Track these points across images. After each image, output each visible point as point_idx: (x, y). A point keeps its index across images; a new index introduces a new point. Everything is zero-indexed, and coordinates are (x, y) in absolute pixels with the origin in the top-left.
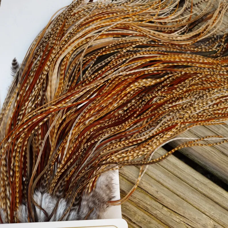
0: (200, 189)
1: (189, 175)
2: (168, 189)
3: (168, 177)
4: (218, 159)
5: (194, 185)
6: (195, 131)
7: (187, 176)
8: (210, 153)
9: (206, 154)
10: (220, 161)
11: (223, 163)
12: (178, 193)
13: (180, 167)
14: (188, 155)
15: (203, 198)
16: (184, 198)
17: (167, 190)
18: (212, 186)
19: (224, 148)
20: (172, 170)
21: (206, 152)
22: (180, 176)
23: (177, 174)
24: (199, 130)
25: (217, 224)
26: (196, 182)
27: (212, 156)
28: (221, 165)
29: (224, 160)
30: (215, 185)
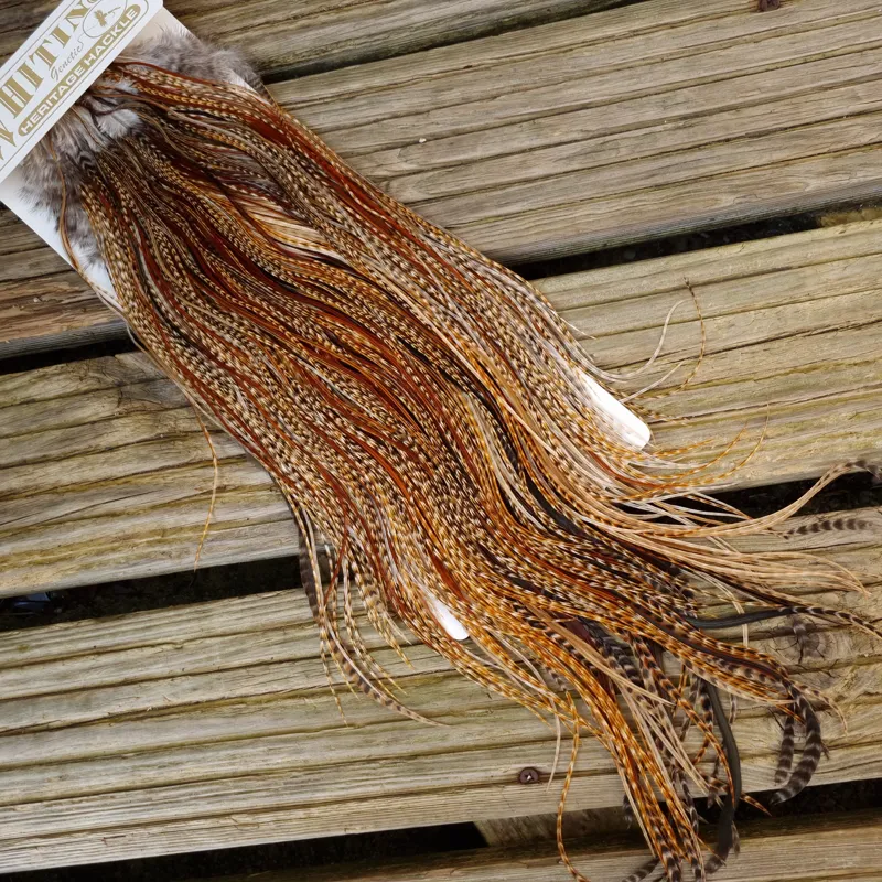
0: (662, 288)
1: (625, 280)
2: (606, 335)
3: (590, 316)
4: (656, 207)
5: (646, 290)
6: (576, 195)
7: (623, 286)
8: (632, 210)
9: (628, 217)
10: (662, 206)
11: (667, 205)
12: (630, 326)
13: (600, 283)
14: (605, 245)
15: (676, 297)
16: (645, 325)
17: (605, 338)
18: (679, 263)
19: (653, 175)
20: (591, 300)
21: (624, 214)
22: (612, 297)
23: (603, 298)
24: (584, 185)
25: (731, 318)
26: (645, 282)
27: (640, 212)
28: (667, 211)
29: (667, 197)
30: (682, 256)
